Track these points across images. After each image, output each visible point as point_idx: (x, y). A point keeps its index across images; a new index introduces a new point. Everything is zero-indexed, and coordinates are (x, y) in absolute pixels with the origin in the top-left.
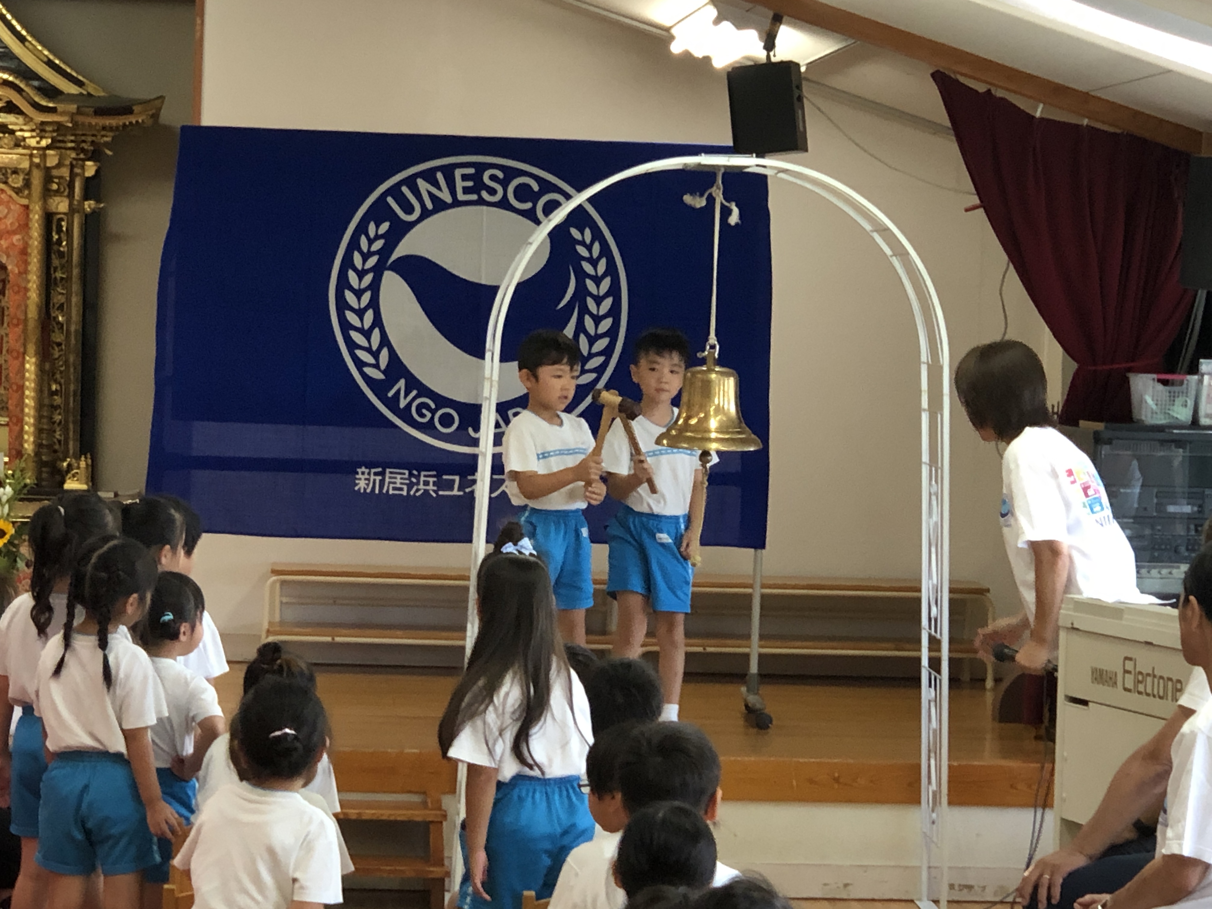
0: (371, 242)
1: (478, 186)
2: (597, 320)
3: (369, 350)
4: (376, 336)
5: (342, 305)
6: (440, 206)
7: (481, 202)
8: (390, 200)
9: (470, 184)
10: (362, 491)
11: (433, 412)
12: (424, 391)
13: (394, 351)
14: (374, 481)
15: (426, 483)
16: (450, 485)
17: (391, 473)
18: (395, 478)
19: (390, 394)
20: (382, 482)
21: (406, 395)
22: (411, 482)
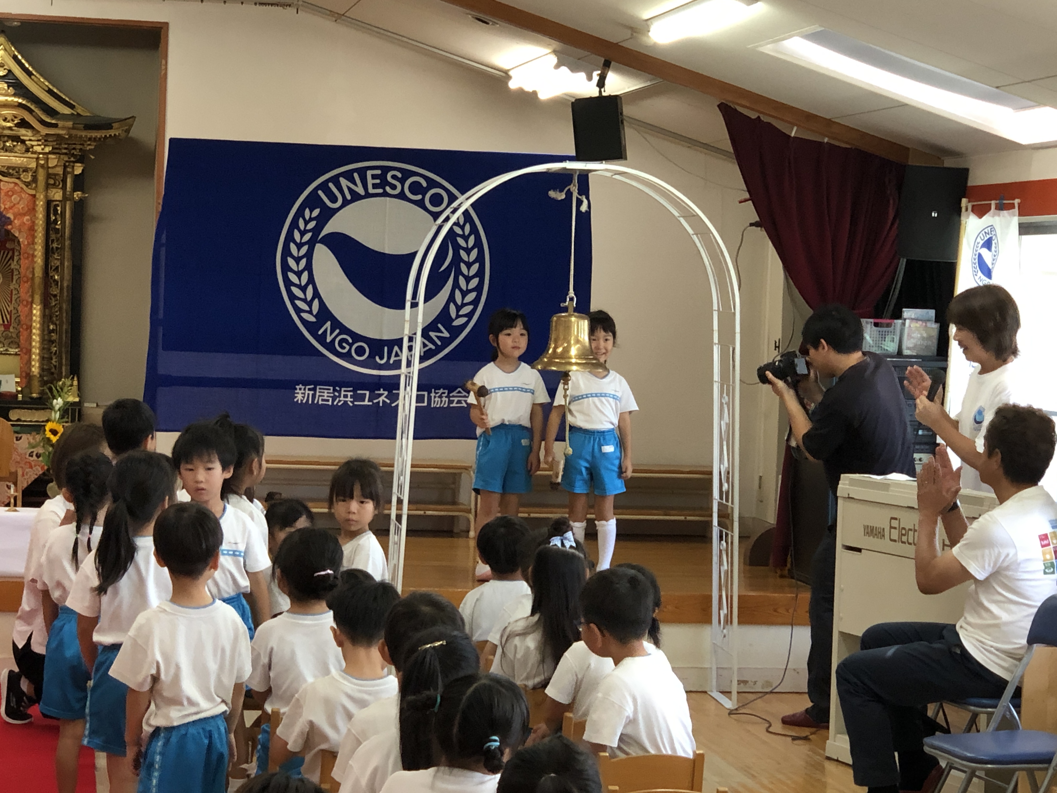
0: (306, 223)
1: (384, 183)
2: (468, 279)
3: (304, 300)
4: (310, 290)
5: (286, 268)
6: (356, 197)
7: (385, 194)
8: (320, 192)
9: (378, 181)
10: (299, 402)
11: (351, 345)
12: (345, 330)
13: (323, 301)
14: (308, 394)
15: (346, 396)
16: (362, 398)
17: (320, 389)
18: (324, 392)
19: (320, 332)
20: (314, 396)
21: (331, 334)
22: (335, 395)
